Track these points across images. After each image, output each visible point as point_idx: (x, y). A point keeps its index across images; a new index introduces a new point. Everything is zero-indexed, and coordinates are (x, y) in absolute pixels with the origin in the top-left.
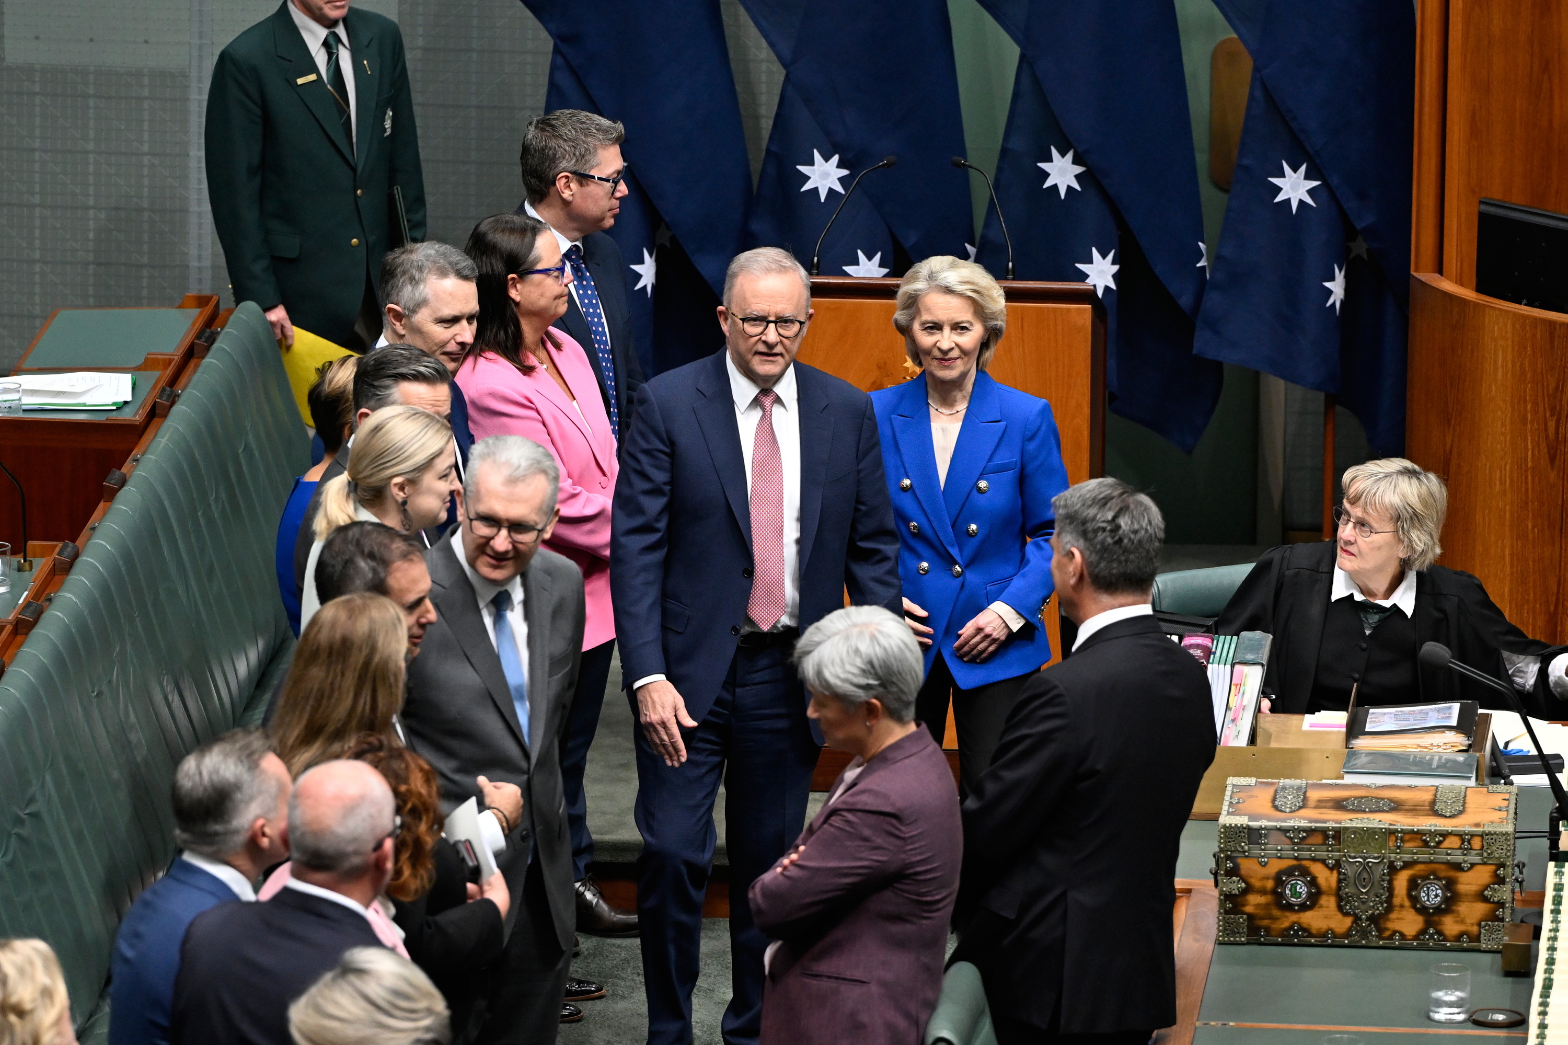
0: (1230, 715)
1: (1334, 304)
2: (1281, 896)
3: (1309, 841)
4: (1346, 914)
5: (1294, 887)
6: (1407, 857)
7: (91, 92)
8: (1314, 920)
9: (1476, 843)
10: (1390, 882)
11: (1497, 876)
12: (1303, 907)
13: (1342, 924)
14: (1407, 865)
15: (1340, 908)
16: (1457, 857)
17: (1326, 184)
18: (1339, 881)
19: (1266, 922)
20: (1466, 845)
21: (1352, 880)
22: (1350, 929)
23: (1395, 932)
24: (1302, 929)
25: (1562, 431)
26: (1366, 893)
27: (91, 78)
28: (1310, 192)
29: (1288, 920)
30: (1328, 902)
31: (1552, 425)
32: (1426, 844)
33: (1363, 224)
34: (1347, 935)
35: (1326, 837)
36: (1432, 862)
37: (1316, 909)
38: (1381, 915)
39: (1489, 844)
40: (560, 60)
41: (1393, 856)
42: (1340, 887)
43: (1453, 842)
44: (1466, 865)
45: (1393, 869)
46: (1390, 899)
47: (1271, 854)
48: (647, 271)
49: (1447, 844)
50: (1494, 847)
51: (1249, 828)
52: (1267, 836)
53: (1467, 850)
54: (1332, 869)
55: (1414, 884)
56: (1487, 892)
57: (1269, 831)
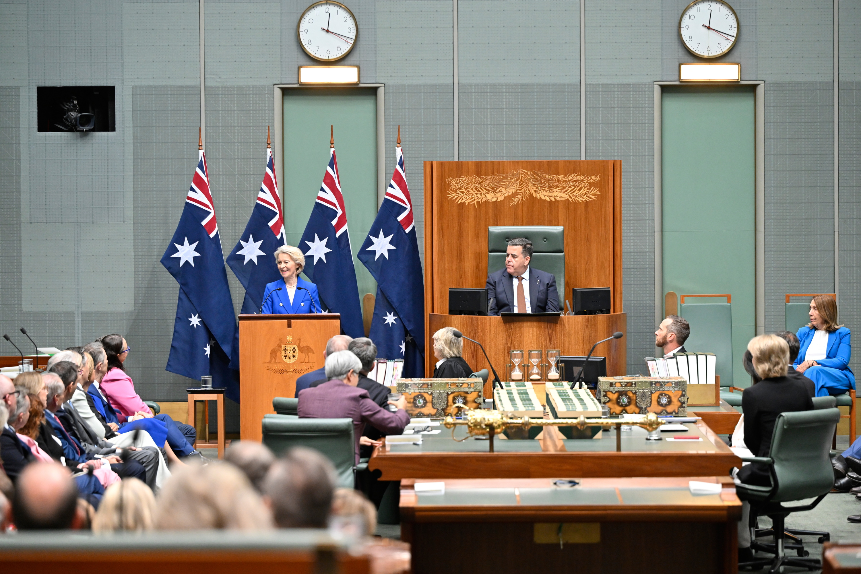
0: (394, 377)
1: (402, 352)
2: (416, 404)
3: (423, 387)
4: (435, 408)
5: (419, 401)
6: (452, 391)
7: (47, 319)
8: (425, 411)
9: (472, 385)
10: (447, 398)
11: (479, 395)
12: (422, 407)
13: (434, 411)
14: (452, 393)
15: (433, 407)
16: (467, 390)
17: (399, 317)
18: (432, 399)
19: (411, 412)
20: (469, 386)
21: (436, 398)
22: (436, 413)
23: (449, 413)
24: (421, 413)
25: (475, 348)
26: (440, 402)
27: (47, 315)
28: (395, 320)
29: (417, 411)
30: (429, 405)
31: (472, 347)
32: (457, 386)
33: (410, 329)
34: (435, 415)
35: (428, 385)
36: (459, 392)
37: (426, 407)
38: (445, 409)
39: (476, 386)
40: (182, 291)
41: (448, 390)
42: (432, 401)
43: (465, 385)
44: (469, 392)
45: (448, 394)
46: (447, 404)
47: (412, 391)
48: (208, 350)
49: (463, 386)
50: (477, 387)
51: (406, 384)
52: (410, 386)
53: (469, 388)
54: (430, 395)
55: (454, 399)
56: (476, 400)
57: (411, 384)
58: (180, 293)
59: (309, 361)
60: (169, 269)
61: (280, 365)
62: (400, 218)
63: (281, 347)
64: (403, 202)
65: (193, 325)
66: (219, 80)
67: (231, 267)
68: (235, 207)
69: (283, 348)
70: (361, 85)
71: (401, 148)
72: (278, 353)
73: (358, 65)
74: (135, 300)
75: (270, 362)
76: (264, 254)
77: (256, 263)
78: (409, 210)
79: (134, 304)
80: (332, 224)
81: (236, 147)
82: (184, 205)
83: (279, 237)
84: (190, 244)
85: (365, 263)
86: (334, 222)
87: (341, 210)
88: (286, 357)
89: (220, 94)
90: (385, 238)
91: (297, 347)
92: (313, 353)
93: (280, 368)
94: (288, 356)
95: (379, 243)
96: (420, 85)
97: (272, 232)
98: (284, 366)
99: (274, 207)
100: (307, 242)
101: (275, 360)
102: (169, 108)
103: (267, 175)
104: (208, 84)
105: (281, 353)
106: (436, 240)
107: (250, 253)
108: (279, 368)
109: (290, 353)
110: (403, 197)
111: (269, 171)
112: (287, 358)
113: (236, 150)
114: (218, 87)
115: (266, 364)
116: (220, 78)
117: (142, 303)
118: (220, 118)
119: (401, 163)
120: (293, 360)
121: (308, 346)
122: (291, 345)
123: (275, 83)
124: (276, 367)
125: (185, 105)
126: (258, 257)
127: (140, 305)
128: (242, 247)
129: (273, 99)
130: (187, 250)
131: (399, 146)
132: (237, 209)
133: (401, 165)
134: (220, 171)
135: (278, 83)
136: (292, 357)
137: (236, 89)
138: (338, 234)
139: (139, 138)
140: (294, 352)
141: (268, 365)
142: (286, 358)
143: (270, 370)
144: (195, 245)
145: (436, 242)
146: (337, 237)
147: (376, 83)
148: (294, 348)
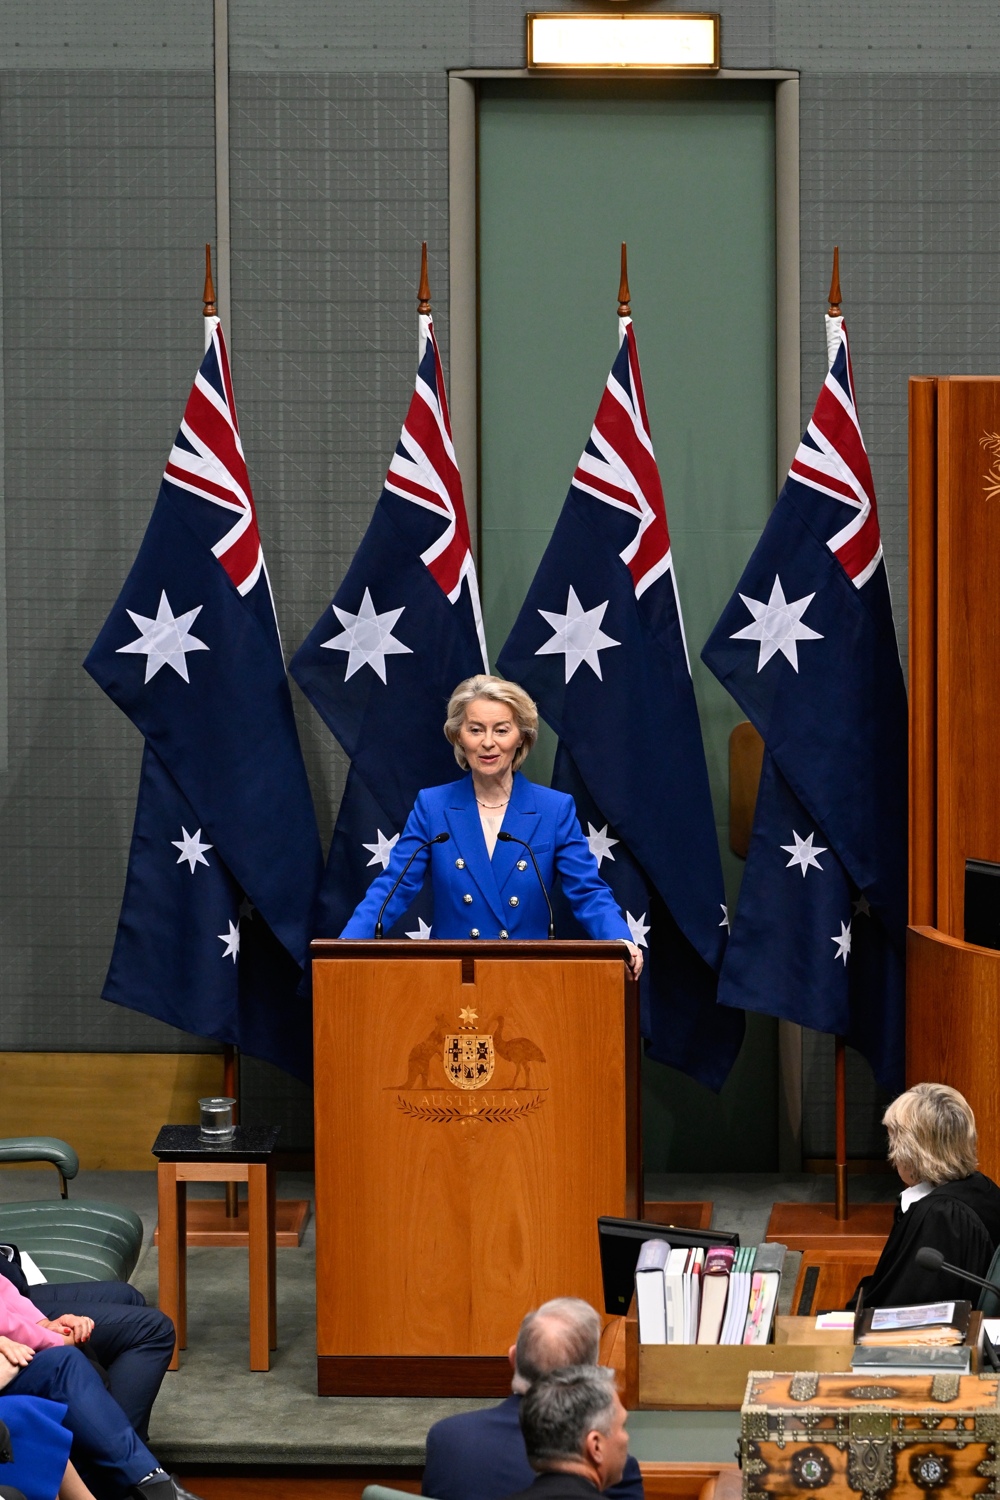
0: (751, 1318)
1: (841, 956)
2: (798, 1475)
3: (821, 1426)
4: (856, 1490)
5: (809, 1466)
6: (908, 1438)
8: (827, 1495)
9: (969, 1424)
10: (894, 1461)
11: (988, 1453)
12: (818, 1485)
13: (852, 1498)
14: (908, 1445)
15: (851, 1485)
16: (953, 1437)
17: (831, 850)
18: (849, 1461)
19: (785, 1499)
20: (960, 1427)
21: (859, 1459)
26: (873, 1471)
28: (817, 857)
29: (804, 1496)
30: (839, 1480)
32: (925, 1426)
33: (866, 885)
35: (837, 1422)
36: (930, 1442)
37: (829, 1486)
38: (886, 1490)
39: (980, 1426)
40: (151, 755)
41: (896, 1438)
42: (849, 1467)
43: (949, 1424)
44: (960, 1445)
45: (896, 1449)
46: (894, 1477)
47: (788, 1437)
48: (232, 940)
49: (943, 1426)
50: (985, 1428)
51: (768, 1416)
52: (783, 1423)
53: (961, 1432)
54: (842, 1451)
55: (914, 1463)
56: (979, 1468)
57: (786, 1418)
58: (145, 763)
59: (528, 1084)
60: (110, 689)
61: (441, 1096)
62: (835, 543)
63: (441, 1041)
64: (846, 490)
65: (186, 862)
66: (273, 54)
67: (304, 689)
68: (325, 453)
69: (448, 1043)
70: (727, 74)
71: (841, 318)
72: (434, 1060)
73: (717, 10)
74: (11, 737)
75: (406, 1087)
76: (406, 650)
77: (383, 678)
78: (867, 515)
79: (9, 749)
80: (621, 560)
81: (328, 266)
82: (154, 493)
83: (454, 596)
84: (177, 614)
85: (725, 679)
86: (628, 555)
87: (650, 509)
88: (456, 1070)
89: (276, 98)
90: (788, 602)
91: (491, 1041)
92: (543, 1061)
93: (441, 1105)
94: (462, 1067)
95: (771, 620)
96: (913, 78)
97: (434, 582)
98: (453, 1099)
99: (440, 503)
100: (543, 613)
101: (425, 1081)
102: (117, 142)
103: (418, 402)
104: (242, 66)
105: (442, 1061)
106: (947, 625)
107: (365, 645)
108: (436, 1106)
109: (469, 1059)
110: (845, 474)
111: (423, 388)
112: (462, 1074)
113: (328, 275)
114: (271, 77)
115: (396, 1093)
116: (277, 47)
117: (32, 748)
118: (278, 174)
119: (842, 367)
120: (478, 1083)
121: (526, 1039)
122: (473, 1036)
123: (452, 64)
124: (425, 1101)
125: (166, 131)
126: (388, 657)
127: (27, 750)
128: (338, 629)
129: (445, 117)
130: (168, 630)
131: (835, 312)
132: (330, 458)
133: (841, 375)
134: (276, 340)
135: (461, 64)
136: (475, 1072)
137: (327, 83)
138: (640, 589)
139: (21, 233)
140: (482, 1056)
141: (404, 1095)
142: (459, 1074)
143: (407, 1109)
144: (190, 617)
145: (947, 633)
146: (638, 599)
147: (772, 69)
148: (482, 1045)
